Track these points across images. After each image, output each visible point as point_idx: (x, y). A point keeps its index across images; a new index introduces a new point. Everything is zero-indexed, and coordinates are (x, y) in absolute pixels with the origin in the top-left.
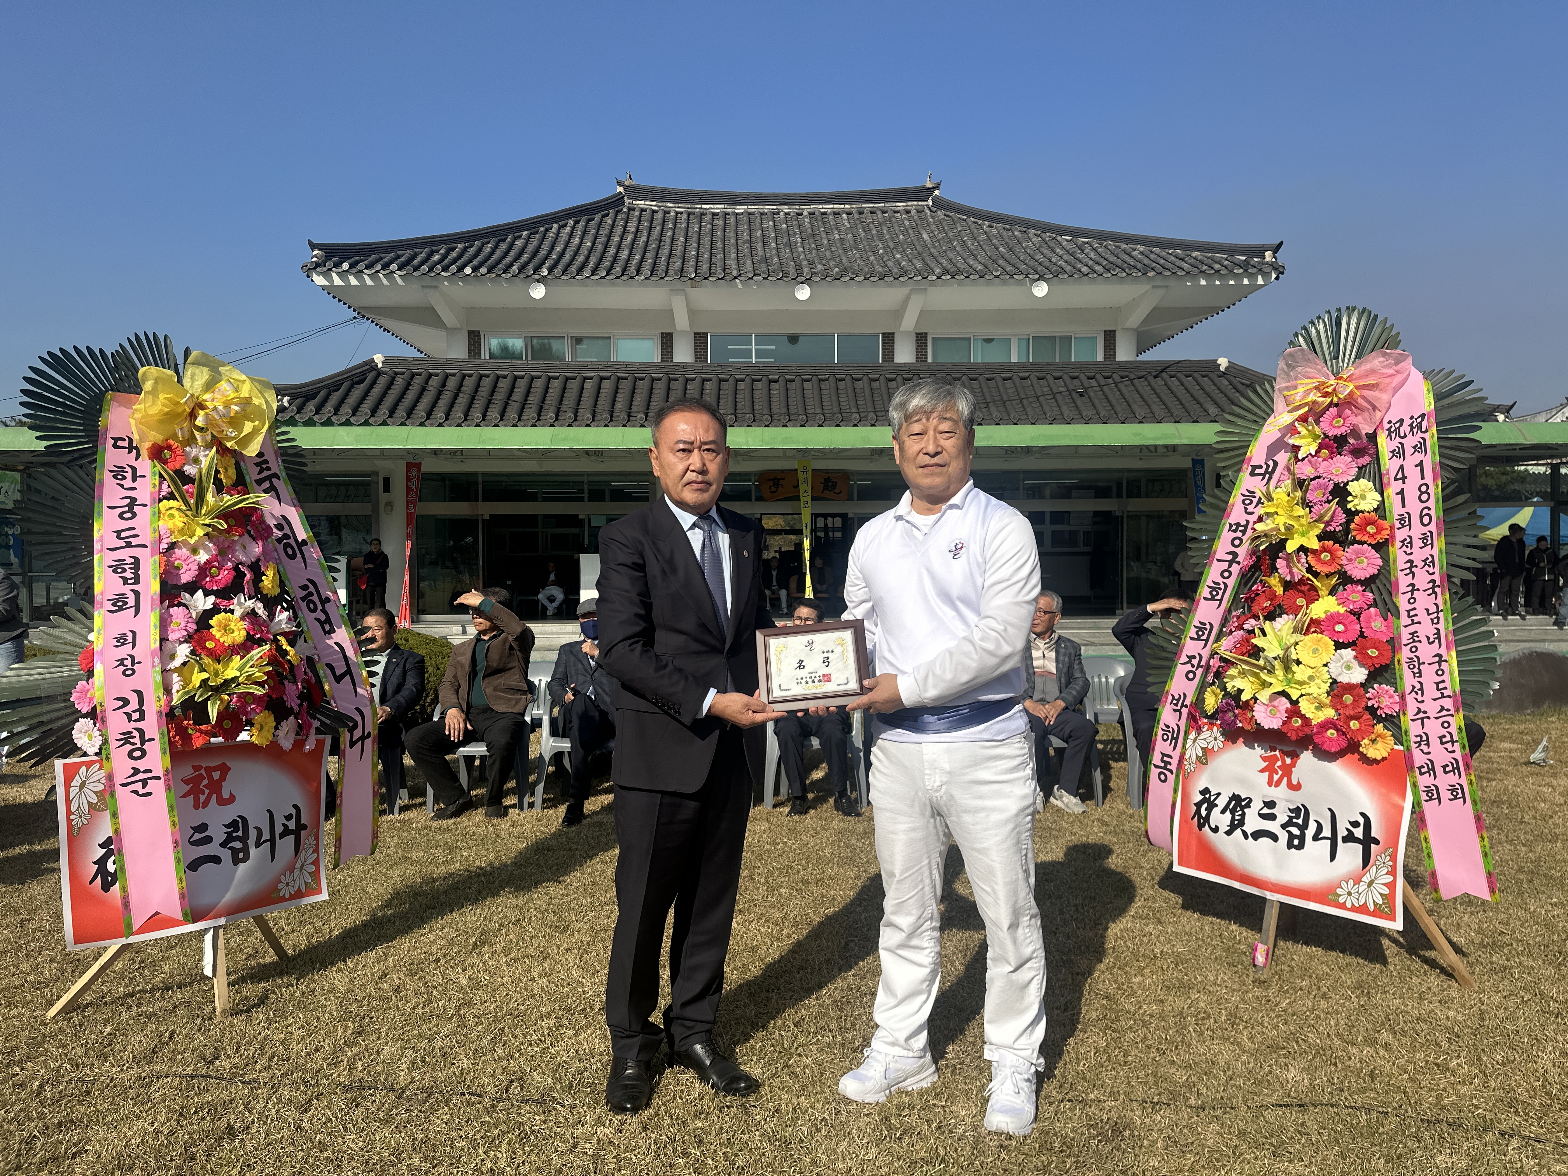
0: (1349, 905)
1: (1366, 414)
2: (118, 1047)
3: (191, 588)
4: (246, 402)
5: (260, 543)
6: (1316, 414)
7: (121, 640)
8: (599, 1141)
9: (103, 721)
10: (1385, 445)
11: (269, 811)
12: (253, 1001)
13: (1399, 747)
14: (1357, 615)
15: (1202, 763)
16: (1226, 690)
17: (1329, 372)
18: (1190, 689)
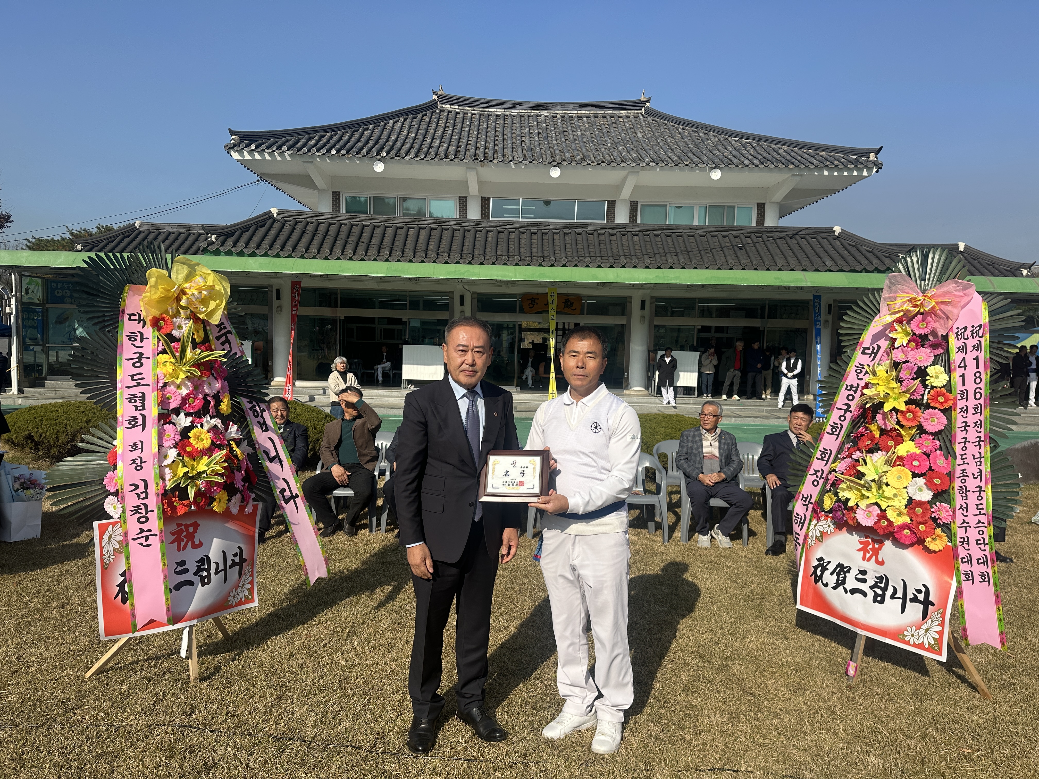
0: (912, 643)
1: (942, 321)
2: (132, 701)
3: (177, 412)
4: (211, 289)
5: (220, 381)
6: (907, 317)
7: (134, 447)
9: (123, 499)
10: (953, 343)
11: (223, 551)
12: (212, 670)
13: (950, 544)
14: (928, 455)
15: (819, 541)
16: (838, 497)
17: (919, 290)
18: (815, 492)
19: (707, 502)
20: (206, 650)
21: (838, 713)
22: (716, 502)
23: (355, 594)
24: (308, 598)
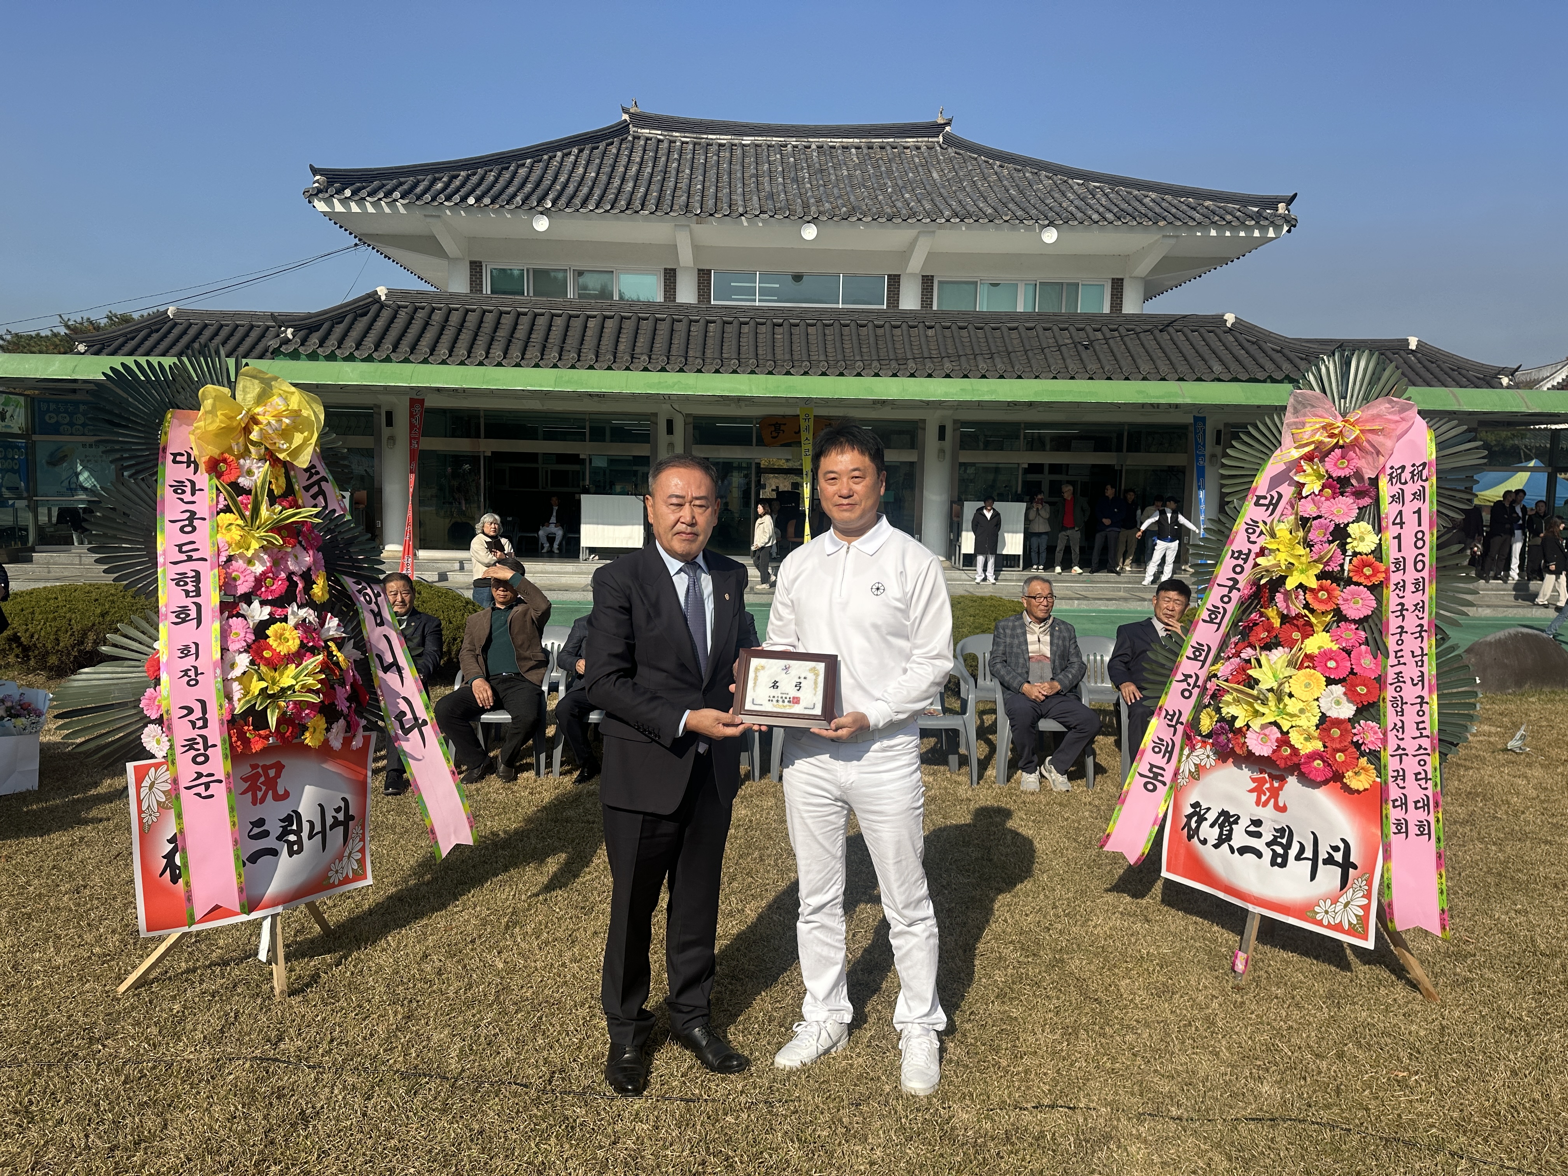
0: (1325, 923)
1: (1370, 458)
2: (189, 1026)
3: (247, 598)
4: (296, 415)
5: (311, 553)
6: (1320, 452)
7: (185, 652)
8: (638, 1139)
9: (170, 728)
10: (1385, 489)
11: (320, 805)
12: (307, 980)
13: (1378, 780)
14: (1349, 653)
15: (1194, 778)
16: (1220, 714)
17: (1337, 413)
18: (1187, 708)
19: (1034, 724)
20: (296, 950)
21: (1220, 1024)
22: (1047, 725)
23: (516, 865)
24: (446, 873)
